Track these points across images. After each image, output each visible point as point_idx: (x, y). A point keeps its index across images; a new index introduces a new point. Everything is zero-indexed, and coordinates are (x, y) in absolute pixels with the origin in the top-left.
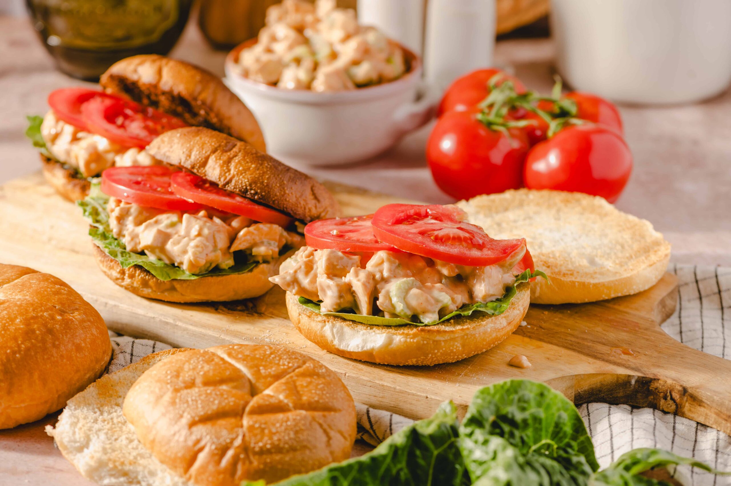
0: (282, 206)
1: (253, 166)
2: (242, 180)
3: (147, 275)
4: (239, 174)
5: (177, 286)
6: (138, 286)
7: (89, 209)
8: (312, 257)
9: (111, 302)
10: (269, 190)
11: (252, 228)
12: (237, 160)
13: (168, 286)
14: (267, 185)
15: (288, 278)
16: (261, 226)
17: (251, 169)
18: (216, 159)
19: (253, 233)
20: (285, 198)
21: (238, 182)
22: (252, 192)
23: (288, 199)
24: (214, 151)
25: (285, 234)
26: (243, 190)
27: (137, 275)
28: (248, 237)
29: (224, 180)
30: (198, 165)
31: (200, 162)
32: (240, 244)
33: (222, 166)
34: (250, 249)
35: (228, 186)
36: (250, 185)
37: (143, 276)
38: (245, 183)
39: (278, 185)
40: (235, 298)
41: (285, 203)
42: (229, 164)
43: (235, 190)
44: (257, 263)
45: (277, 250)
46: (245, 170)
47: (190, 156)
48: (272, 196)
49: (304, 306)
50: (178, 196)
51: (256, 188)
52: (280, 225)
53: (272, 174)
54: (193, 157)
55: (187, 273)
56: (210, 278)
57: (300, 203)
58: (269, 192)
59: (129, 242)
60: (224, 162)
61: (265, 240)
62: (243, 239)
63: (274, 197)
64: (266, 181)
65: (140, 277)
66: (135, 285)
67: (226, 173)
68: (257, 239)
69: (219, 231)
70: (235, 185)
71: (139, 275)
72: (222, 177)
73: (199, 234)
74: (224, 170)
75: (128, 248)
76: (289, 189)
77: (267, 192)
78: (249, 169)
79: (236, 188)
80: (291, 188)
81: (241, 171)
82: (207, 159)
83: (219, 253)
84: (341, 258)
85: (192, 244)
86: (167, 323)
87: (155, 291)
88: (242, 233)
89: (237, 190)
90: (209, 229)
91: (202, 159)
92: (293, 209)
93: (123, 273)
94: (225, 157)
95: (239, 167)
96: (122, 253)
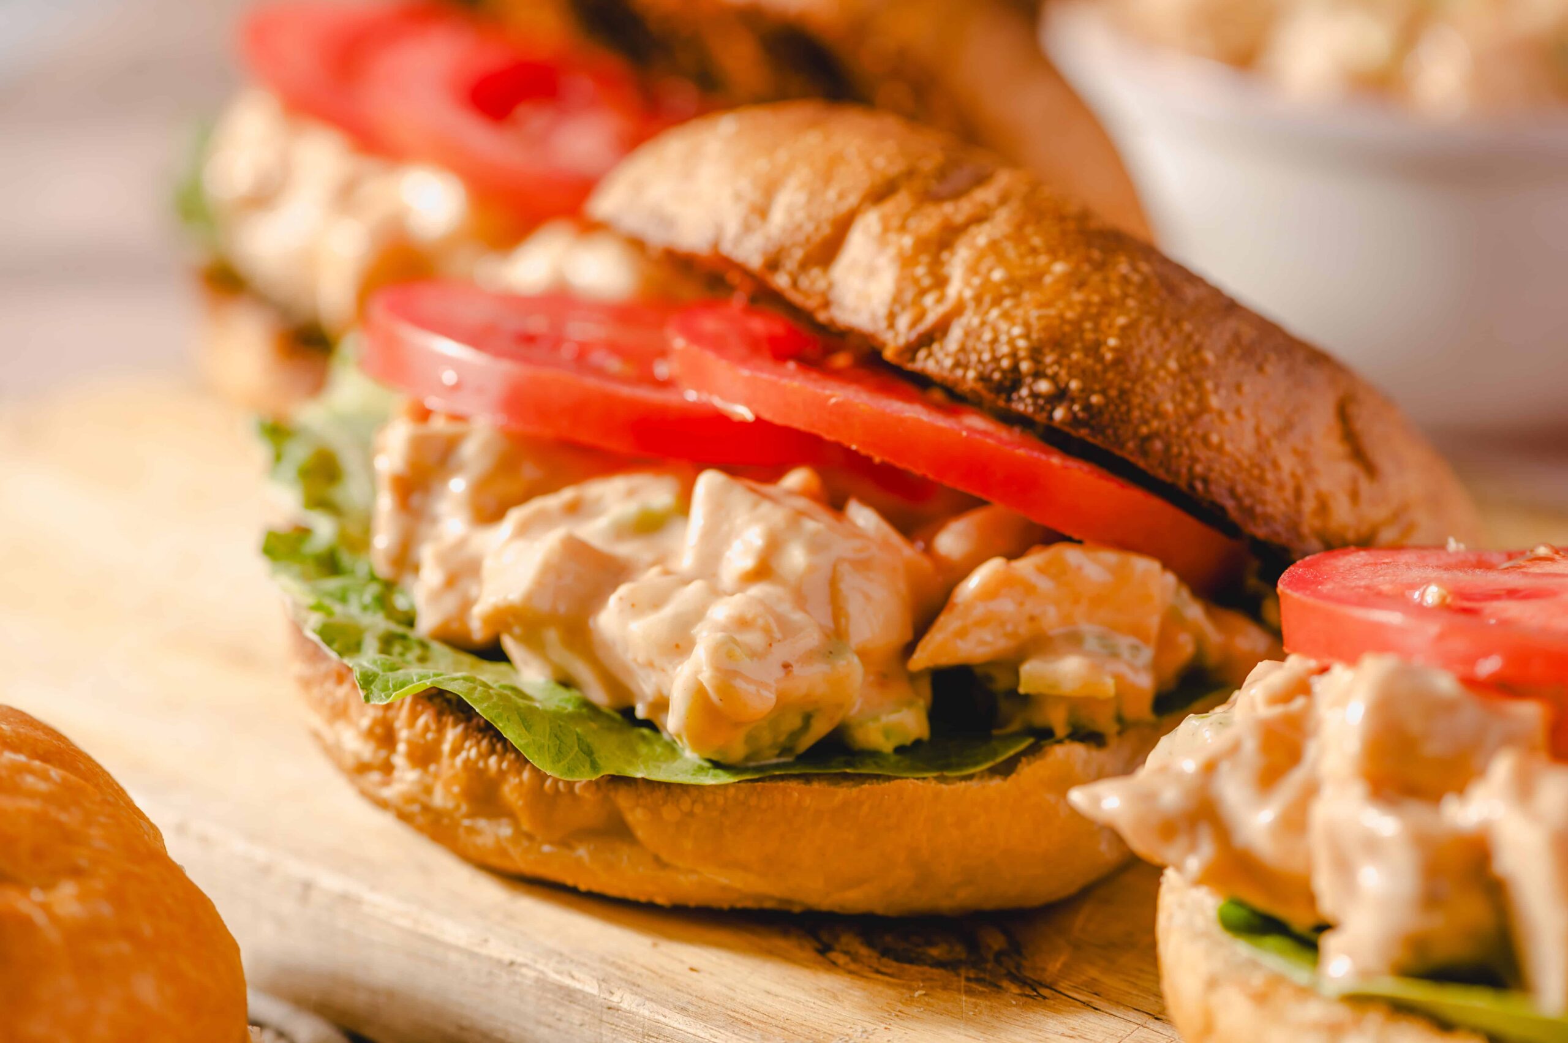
0: (1184, 470)
1: (1059, 268)
2: (995, 330)
3: (492, 751)
4: (987, 299)
5: (636, 816)
6: (450, 805)
7: (299, 453)
8: (1299, 702)
9: (330, 882)
10: (1127, 385)
11: (1027, 566)
12: (981, 236)
13: (590, 810)
14: (1121, 359)
15: (1171, 797)
16: (1072, 555)
17: (1048, 280)
18: (886, 229)
19: (1029, 589)
20: (1200, 432)
21: (979, 338)
22: (1044, 386)
23: (1215, 438)
24: (880, 194)
25: (1195, 611)
26: (997, 376)
27: (446, 747)
28: (1006, 606)
29: (913, 324)
30: (798, 254)
31: (808, 239)
32: (962, 633)
33: (906, 262)
34: (1011, 663)
35: (930, 355)
36: (1036, 354)
37: (473, 753)
38: (1011, 341)
39: (1173, 365)
40: (923, 900)
41: (1202, 453)
42: (945, 255)
43: (959, 372)
44: (1043, 736)
45: (1145, 682)
46: (1016, 286)
47: (762, 212)
48: (1136, 413)
49: (1243, 948)
50: (691, 396)
51: (1063, 373)
52: (1167, 565)
53: (1148, 313)
54: (778, 217)
55: (690, 755)
56: (795, 787)
57: (1276, 465)
58: (1123, 393)
59: (435, 597)
60: (922, 245)
61: (1087, 628)
62: (979, 610)
63: (1146, 422)
64: (1112, 342)
65: (459, 761)
66: (439, 799)
67: (923, 292)
68: (1051, 618)
69: (862, 565)
70: (963, 349)
71: (455, 751)
72: (904, 308)
73: (763, 571)
74: (916, 281)
75: (427, 622)
76: (1223, 392)
77: (1113, 393)
78: (1036, 280)
79: (966, 367)
80: (1238, 388)
81: (998, 286)
82: (842, 227)
83: (852, 668)
84: (1447, 707)
85: (721, 612)
86: (569, 996)
87: (530, 837)
88: (974, 583)
89: (971, 374)
90: (815, 546)
91: (817, 229)
92: (1240, 489)
93: (385, 737)
94: (928, 222)
95: (991, 270)
96: (387, 642)
